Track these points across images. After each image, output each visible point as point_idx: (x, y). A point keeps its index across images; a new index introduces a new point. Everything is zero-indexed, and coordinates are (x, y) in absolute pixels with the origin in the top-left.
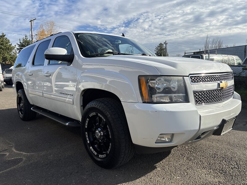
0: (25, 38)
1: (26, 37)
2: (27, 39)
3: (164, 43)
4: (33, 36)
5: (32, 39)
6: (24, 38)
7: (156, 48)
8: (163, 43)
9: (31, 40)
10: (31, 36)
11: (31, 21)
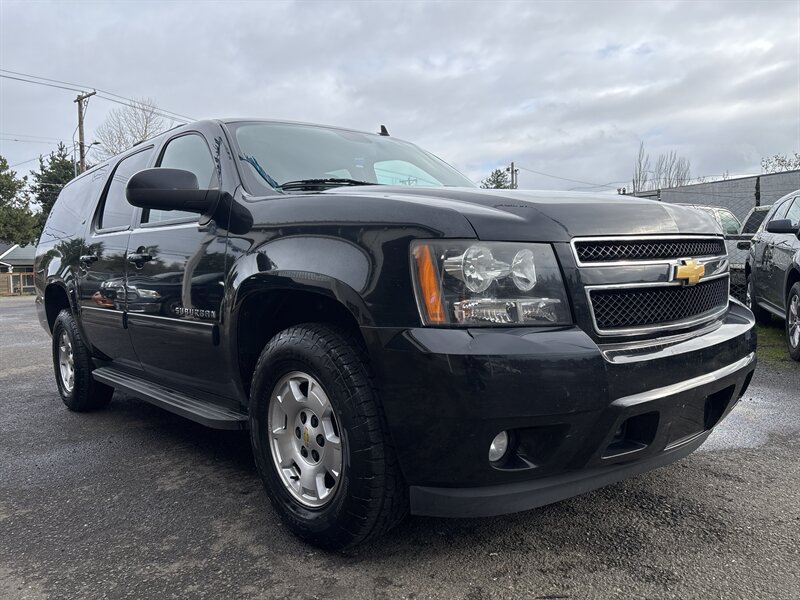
0: (60, 155)
1: (61, 149)
2: (65, 156)
3: (508, 170)
4: (86, 149)
5: (82, 157)
6: (56, 154)
7: (481, 184)
8: (503, 169)
9: (78, 159)
10: (79, 148)
11: (79, 100)
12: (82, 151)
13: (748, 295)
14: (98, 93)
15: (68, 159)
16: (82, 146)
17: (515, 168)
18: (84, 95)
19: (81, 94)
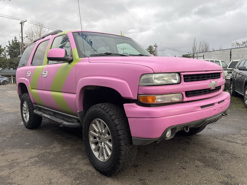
0: (15, 40)
1: (15, 38)
3: (154, 46)
5: (22, 41)
10: (21, 38)
11: (21, 23)
12: (22, 39)
13: (231, 88)
14: (27, 21)
15: (18, 41)
16: (22, 38)
17: (157, 45)
18: (23, 21)
19: (22, 21)
